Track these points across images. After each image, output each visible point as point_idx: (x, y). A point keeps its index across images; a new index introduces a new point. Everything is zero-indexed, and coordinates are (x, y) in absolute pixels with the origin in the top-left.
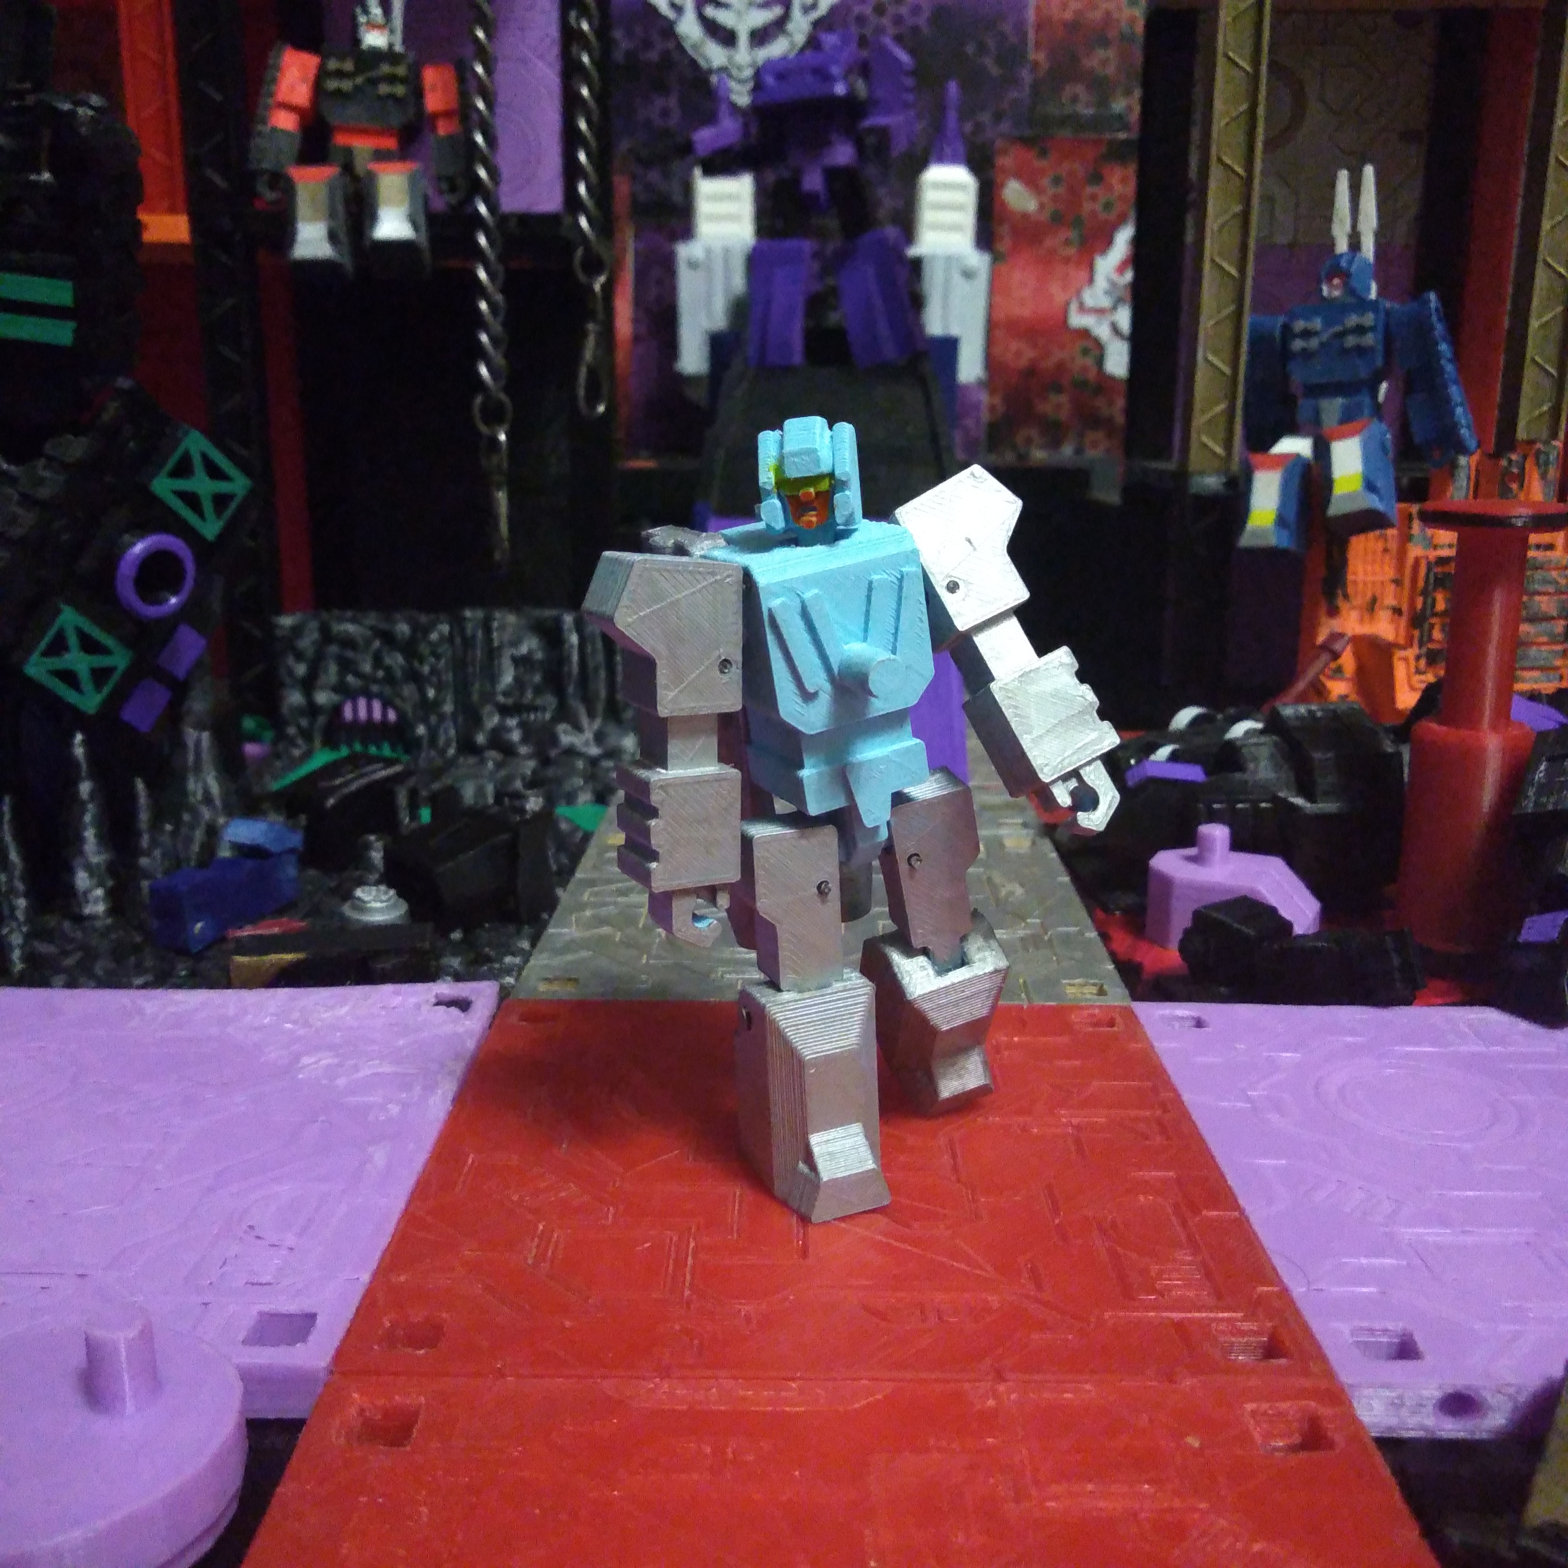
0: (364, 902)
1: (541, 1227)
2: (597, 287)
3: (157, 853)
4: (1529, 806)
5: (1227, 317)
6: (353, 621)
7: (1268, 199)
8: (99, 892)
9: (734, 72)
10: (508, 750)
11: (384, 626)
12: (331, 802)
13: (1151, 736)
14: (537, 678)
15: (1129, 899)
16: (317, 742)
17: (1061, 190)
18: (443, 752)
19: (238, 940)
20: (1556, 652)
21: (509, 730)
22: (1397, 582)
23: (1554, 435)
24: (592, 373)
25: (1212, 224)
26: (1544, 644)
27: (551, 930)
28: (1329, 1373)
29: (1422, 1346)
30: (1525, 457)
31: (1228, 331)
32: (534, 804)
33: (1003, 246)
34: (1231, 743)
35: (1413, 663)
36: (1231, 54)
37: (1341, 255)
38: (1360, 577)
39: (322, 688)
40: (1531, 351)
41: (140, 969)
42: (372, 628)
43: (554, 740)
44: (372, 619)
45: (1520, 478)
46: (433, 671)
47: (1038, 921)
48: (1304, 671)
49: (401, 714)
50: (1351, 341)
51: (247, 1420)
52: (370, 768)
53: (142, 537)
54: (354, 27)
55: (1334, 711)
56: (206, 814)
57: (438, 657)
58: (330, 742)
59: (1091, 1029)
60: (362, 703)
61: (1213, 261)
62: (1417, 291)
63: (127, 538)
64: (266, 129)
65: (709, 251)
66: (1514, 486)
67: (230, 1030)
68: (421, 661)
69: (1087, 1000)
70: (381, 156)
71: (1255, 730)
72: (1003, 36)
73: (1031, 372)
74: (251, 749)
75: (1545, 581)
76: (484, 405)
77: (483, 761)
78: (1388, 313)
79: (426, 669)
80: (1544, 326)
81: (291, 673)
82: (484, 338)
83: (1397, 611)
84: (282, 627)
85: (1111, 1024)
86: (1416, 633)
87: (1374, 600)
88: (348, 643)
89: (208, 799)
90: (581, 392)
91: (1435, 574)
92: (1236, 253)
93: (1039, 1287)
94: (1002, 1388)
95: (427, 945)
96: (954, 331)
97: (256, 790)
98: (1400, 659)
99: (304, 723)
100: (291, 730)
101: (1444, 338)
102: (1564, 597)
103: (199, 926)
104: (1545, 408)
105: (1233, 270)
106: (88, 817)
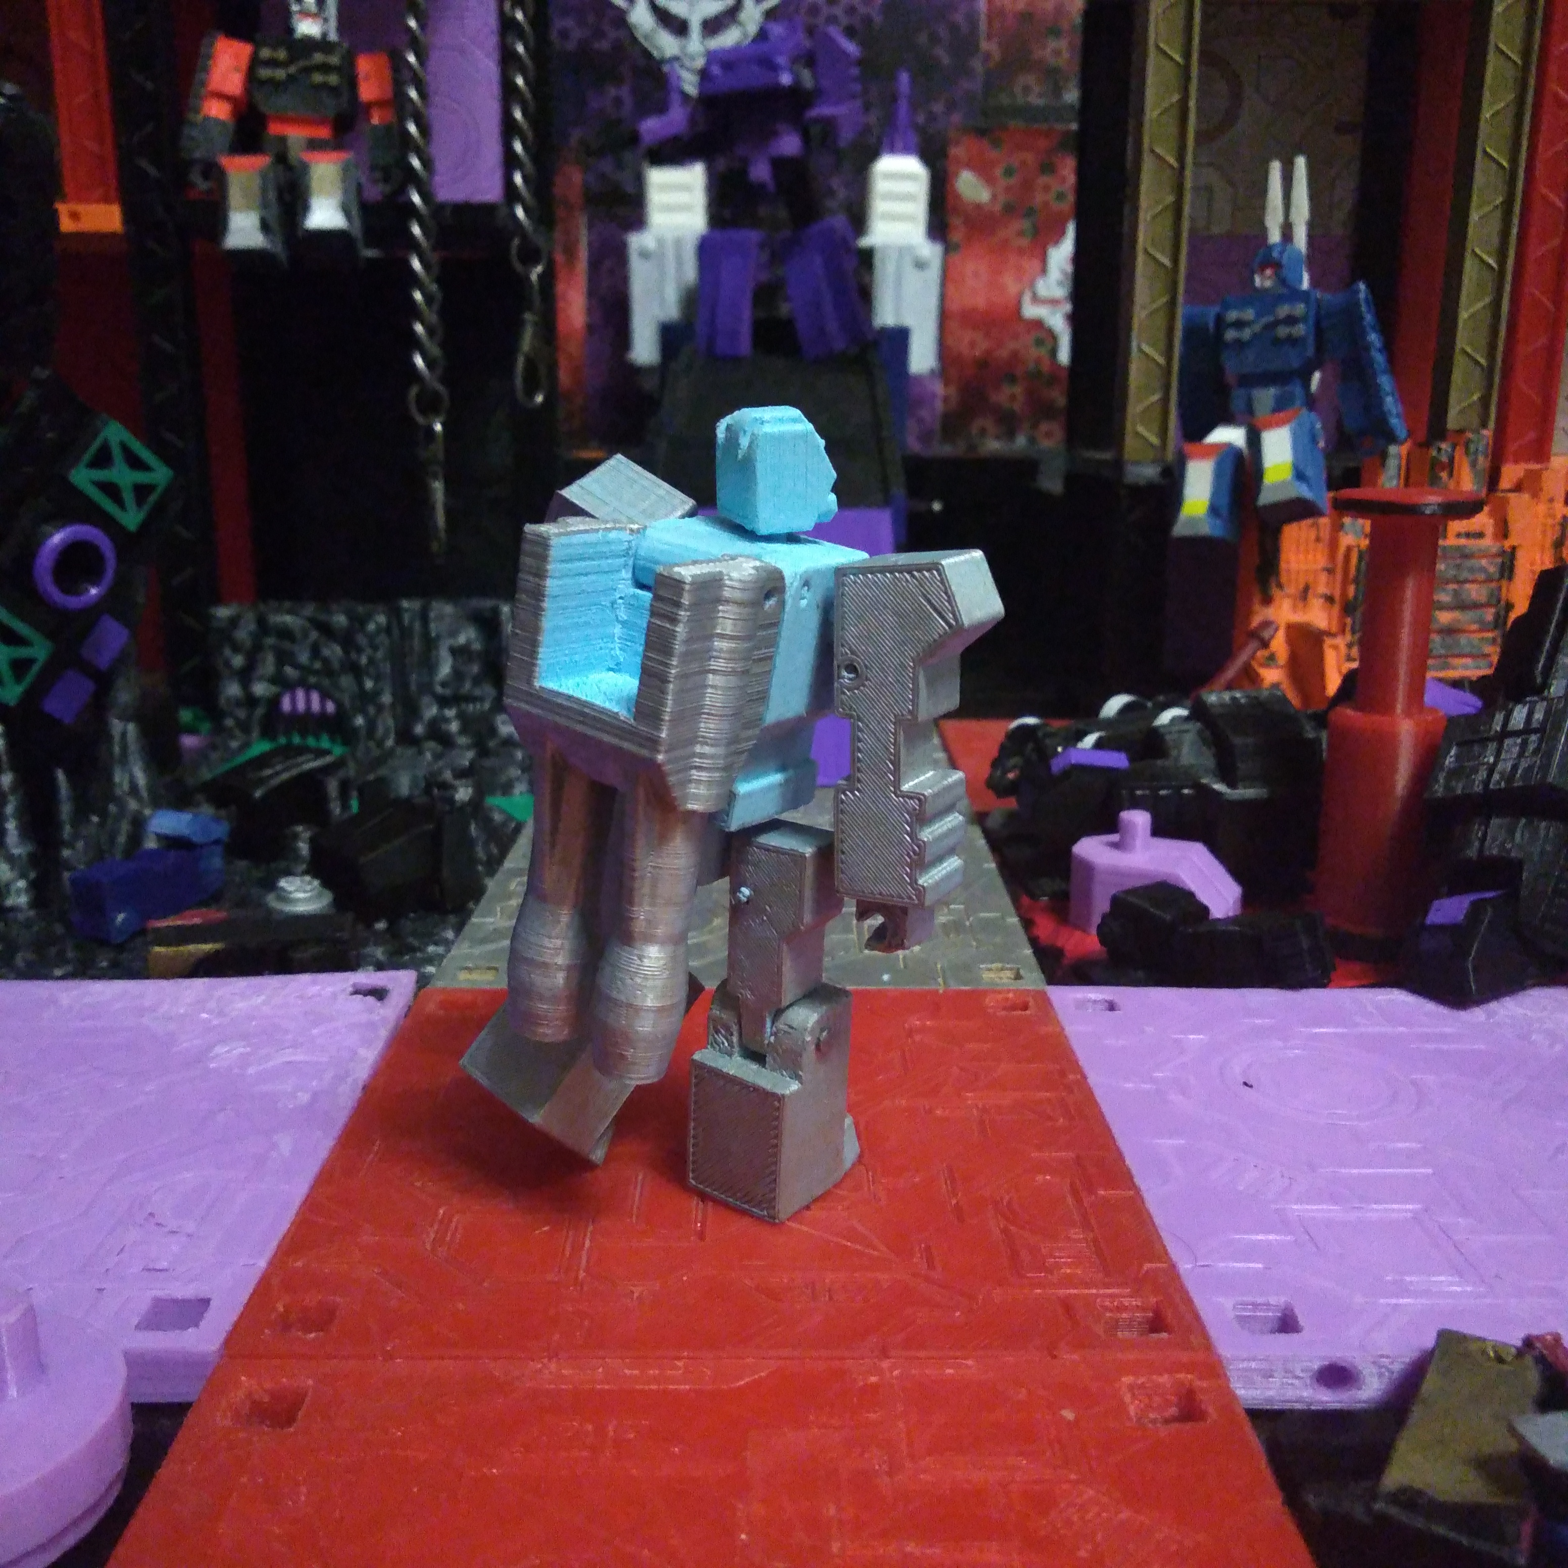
0: (288, 892)
1: (441, 1211)
2: (534, 277)
3: (80, 845)
4: (1439, 789)
5: (1160, 307)
6: (289, 612)
7: (1206, 191)
8: (21, 884)
9: (687, 63)
10: (446, 741)
11: (322, 617)
12: (258, 794)
13: (1081, 725)
14: (475, 669)
15: (1057, 885)
16: (255, 734)
17: (1012, 181)
18: (380, 744)
19: (158, 930)
20: (1487, 639)
21: (447, 721)
22: (1330, 571)
23: (1484, 425)
24: (531, 364)
25: (1145, 216)
26: (1474, 632)
27: (474, 920)
28: (1208, 1346)
29: (1302, 1321)
30: (1454, 448)
31: (1161, 321)
32: (463, 794)
33: (956, 236)
34: (1157, 731)
35: (1344, 650)
36: (1162, 45)
37: (1274, 245)
38: (1294, 566)
39: (261, 679)
40: (1462, 341)
41: (61, 960)
42: (310, 619)
43: (493, 731)
44: (309, 610)
45: (1450, 467)
46: (371, 661)
47: (962, 907)
49: (339, 705)
50: (1282, 331)
51: (133, 1404)
52: (300, 759)
53: (58, 529)
54: (287, 15)
55: (1261, 699)
56: (133, 805)
57: (375, 648)
58: (268, 732)
59: (1003, 1013)
60: (300, 694)
61: (1146, 252)
62: (1348, 281)
63: (46, 528)
64: (200, 117)
65: (661, 242)
66: (1444, 475)
67: (146, 1021)
68: (359, 650)
69: (1003, 984)
70: (314, 145)
71: (1181, 717)
72: (954, 28)
73: (983, 364)
74: (189, 741)
75: (1471, 570)
76: (419, 396)
77: (420, 753)
78: (1318, 302)
79: (364, 660)
80: (1472, 316)
81: (227, 664)
82: (419, 328)
83: (1330, 599)
84: (218, 619)
85: (1024, 1007)
86: (1349, 621)
87: (1306, 589)
88: (285, 633)
89: (134, 790)
90: (519, 381)
91: (1367, 562)
92: (1168, 245)
93: (931, 1265)
94: (885, 1364)
95: (346, 935)
96: (908, 321)
97: (190, 780)
98: (1331, 647)
99: (242, 714)
100: (229, 722)
101: (1374, 328)
102: (1493, 585)
103: (121, 917)
104: (1475, 397)
105: (1166, 261)
106: (9, 809)
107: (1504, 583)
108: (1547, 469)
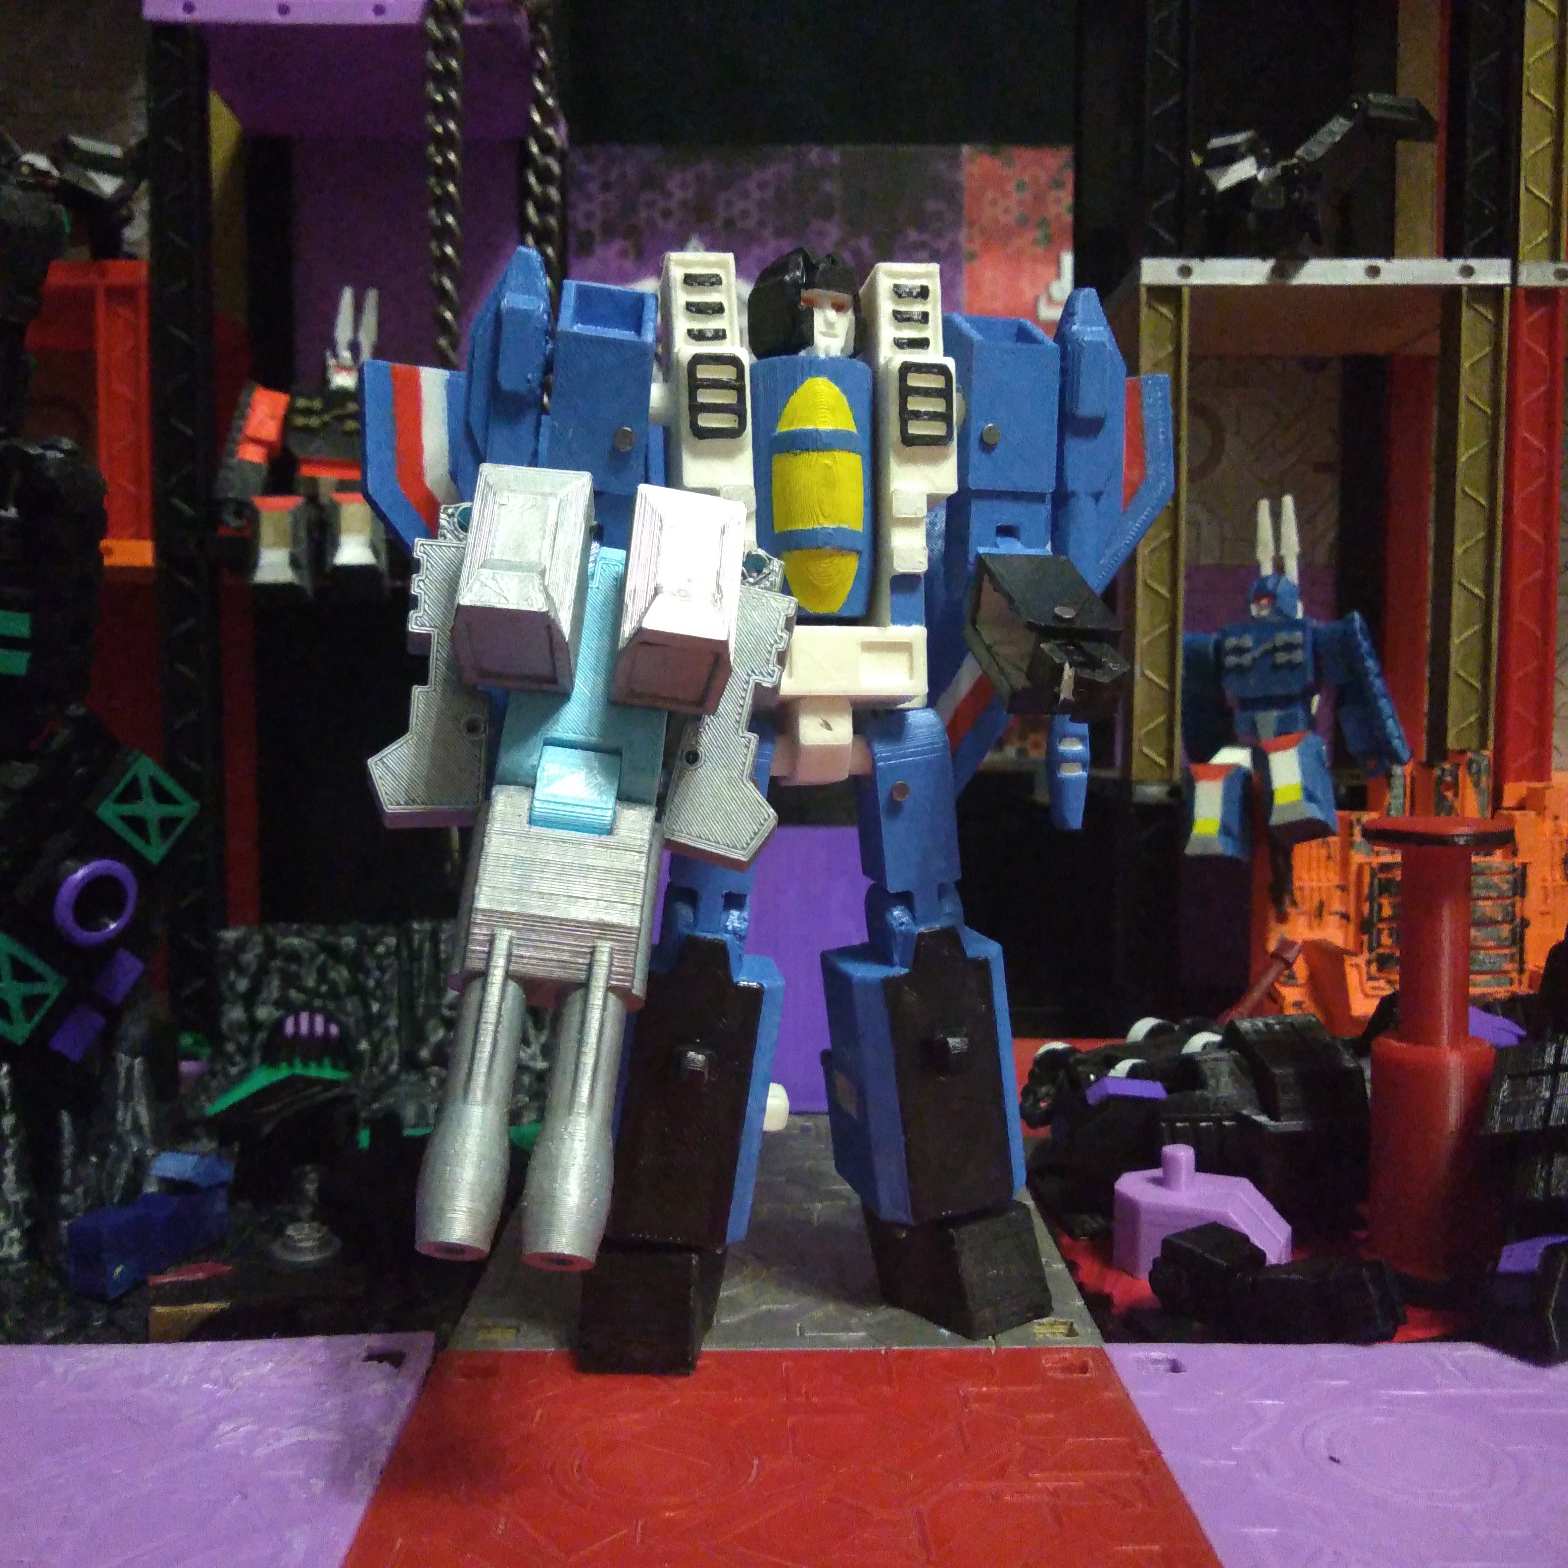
0: (295, 1242)
3: (79, 1190)
4: (1496, 1126)
5: (1161, 635)
6: (299, 934)
7: (1193, 523)
8: (15, 1233)
11: (330, 939)
12: (267, 1129)
15: (1093, 1223)
16: (256, 1059)
18: (385, 1069)
19: (161, 1286)
20: (1506, 955)
22: (1343, 888)
23: (1483, 745)
25: (1144, 550)
26: (1491, 948)
30: (1458, 766)
31: (1162, 648)
34: (1190, 1058)
35: (1364, 968)
37: (1267, 578)
38: (1306, 883)
39: (264, 1003)
40: (1455, 664)
41: (52, 1318)
42: (318, 942)
44: (319, 932)
45: (1455, 786)
46: (379, 984)
48: (1258, 981)
49: (344, 1029)
50: (1281, 658)
53: (85, 863)
54: (323, 369)
55: (1292, 1024)
56: (134, 1144)
57: (383, 970)
58: (271, 1061)
59: (1062, 1375)
60: (304, 1017)
61: (1146, 584)
62: (1341, 612)
63: (69, 863)
64: (234, 461)
66: (1449, 795)
67: (145, 1391)
68: (367, 973)
69: (1058, 1342)
70: (344, 487)
71: (1214, 1043)
74: (187, 1067)
75: (1488, 887)
77: (426, 1078)
78: (1315, 631)
79: (371, 983)
80: (1463, 643)
81: (232, 987)
83: (1345, 916)
84: (225, 942)
85: (1084, 1369)
86: (1365, 938)
87: (1321, 906)
88: (293, 956)
89: (137, 1128)
91: (1380, 880)
92: (1167, 578)
97: (191, 1113)
98: (1351, 965)
99: (244, 1039)
100: (230, 1047)
101: (1370, 655)
102: (1508, 901)
103: (118, 1270)
104: (1472, 719)
105: (1164, 591)
106: (8, 1153)
107: (1518, 898)
108: (1547, 788)
